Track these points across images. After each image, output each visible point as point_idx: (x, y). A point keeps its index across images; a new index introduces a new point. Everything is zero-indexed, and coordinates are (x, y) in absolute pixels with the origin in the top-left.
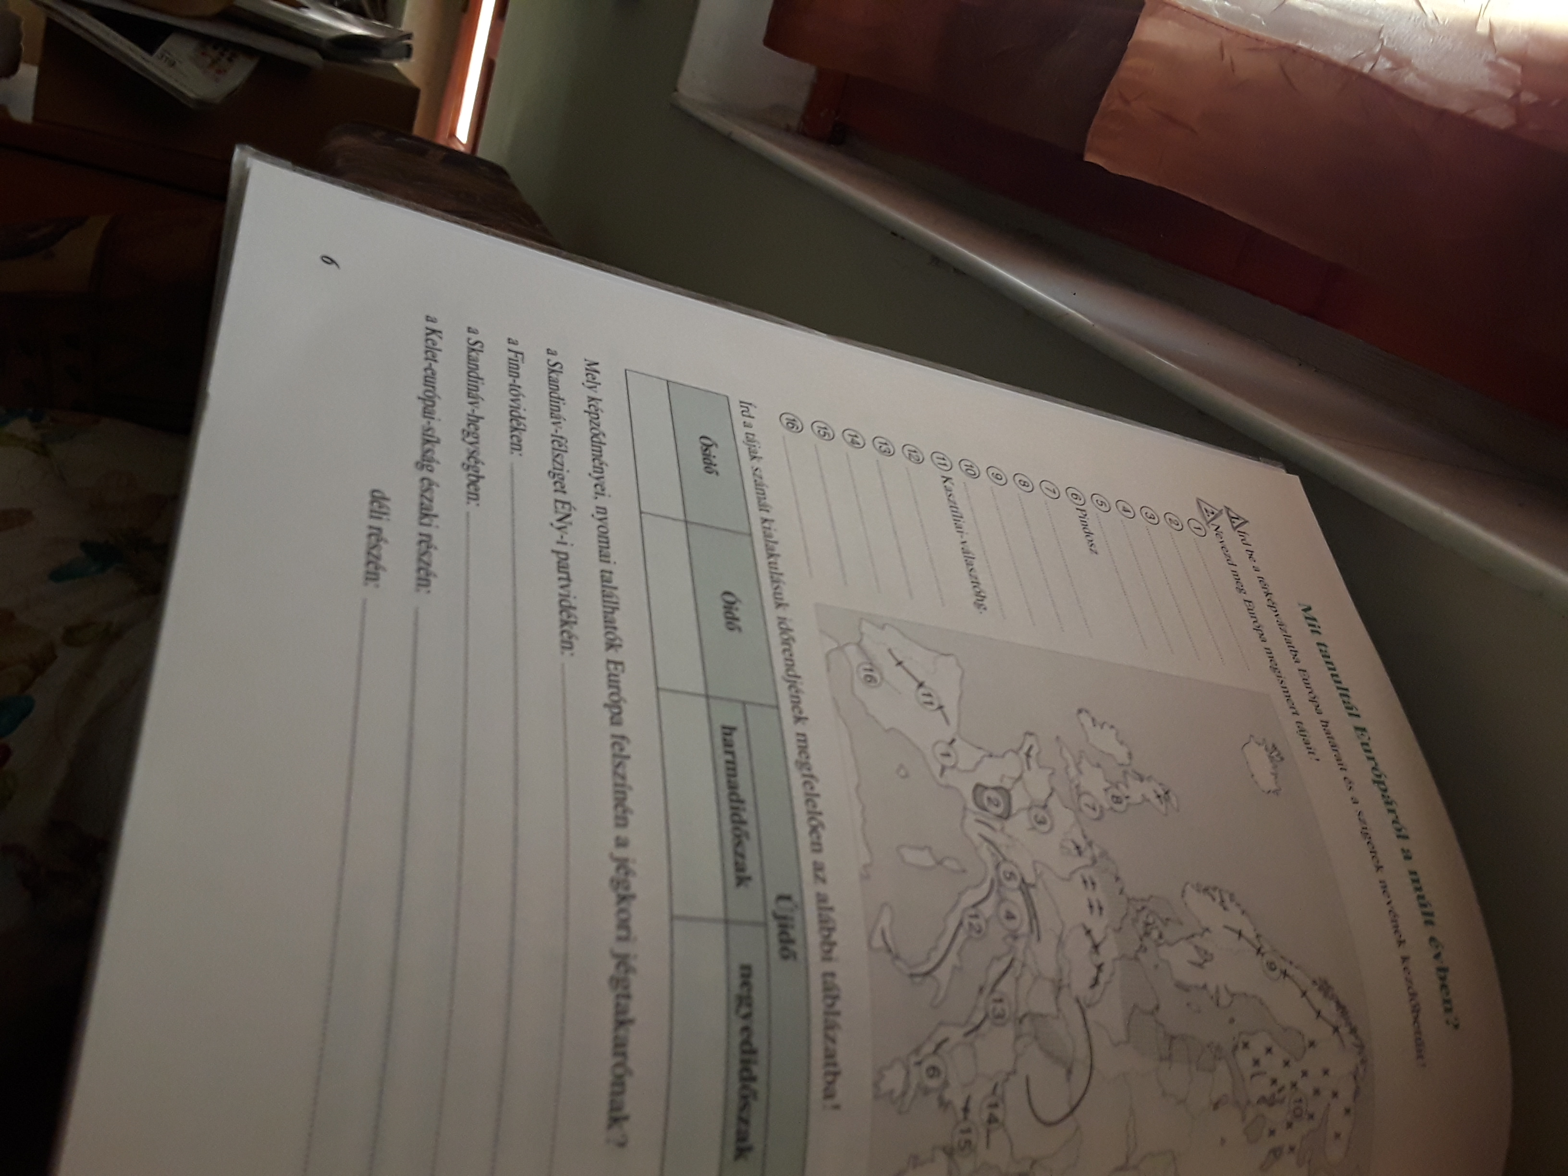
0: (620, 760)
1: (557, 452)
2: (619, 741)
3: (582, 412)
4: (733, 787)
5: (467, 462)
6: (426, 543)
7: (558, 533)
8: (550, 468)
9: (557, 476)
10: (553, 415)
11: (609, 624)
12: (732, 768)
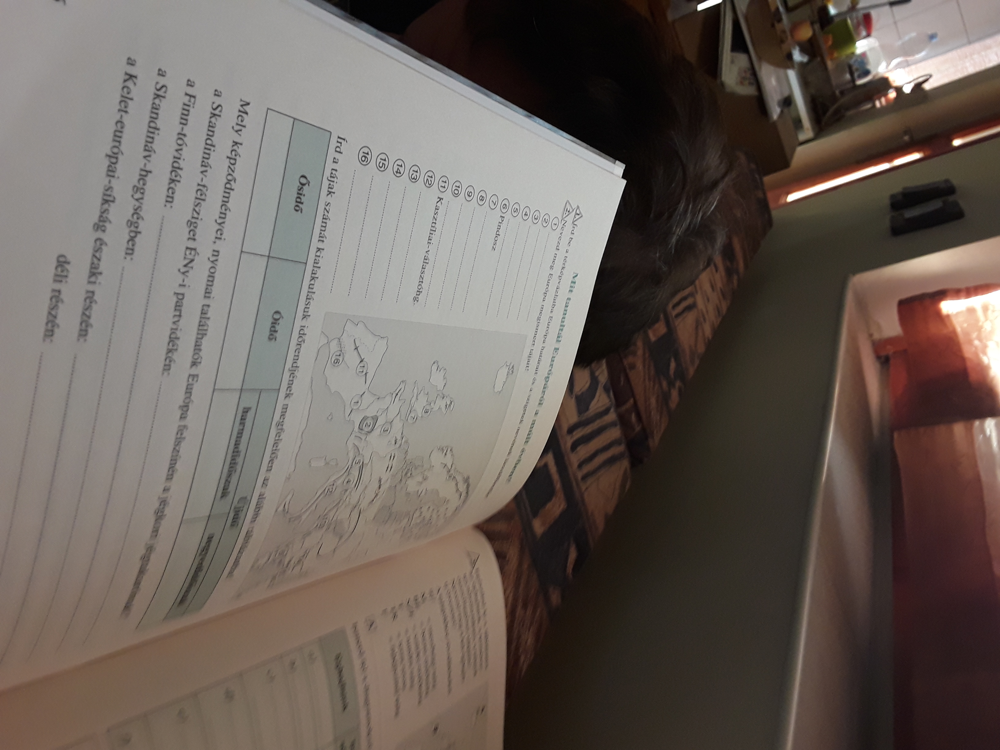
0: (179, 441)
1: (198, 201)
2: (181, 430)
3: (225, 157)
4: (237, 444)
5: (131, 219)
6: (90, 297)
7: (181, 277)
8: (189, 218)
9: (192, 224)
10: (203, 164)
11: (197, 347)
12: (240, 434)
